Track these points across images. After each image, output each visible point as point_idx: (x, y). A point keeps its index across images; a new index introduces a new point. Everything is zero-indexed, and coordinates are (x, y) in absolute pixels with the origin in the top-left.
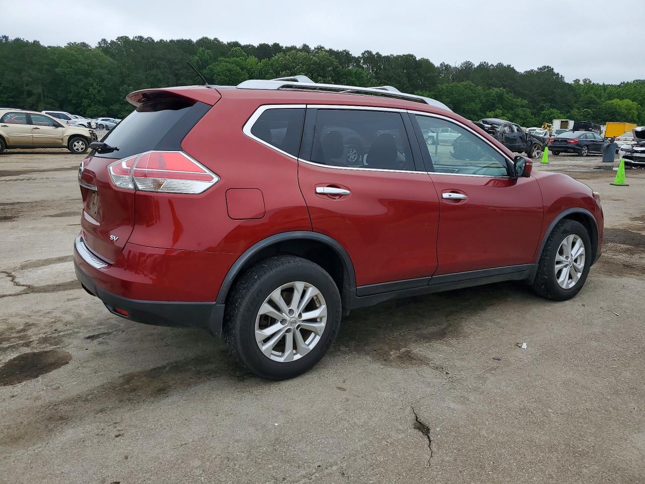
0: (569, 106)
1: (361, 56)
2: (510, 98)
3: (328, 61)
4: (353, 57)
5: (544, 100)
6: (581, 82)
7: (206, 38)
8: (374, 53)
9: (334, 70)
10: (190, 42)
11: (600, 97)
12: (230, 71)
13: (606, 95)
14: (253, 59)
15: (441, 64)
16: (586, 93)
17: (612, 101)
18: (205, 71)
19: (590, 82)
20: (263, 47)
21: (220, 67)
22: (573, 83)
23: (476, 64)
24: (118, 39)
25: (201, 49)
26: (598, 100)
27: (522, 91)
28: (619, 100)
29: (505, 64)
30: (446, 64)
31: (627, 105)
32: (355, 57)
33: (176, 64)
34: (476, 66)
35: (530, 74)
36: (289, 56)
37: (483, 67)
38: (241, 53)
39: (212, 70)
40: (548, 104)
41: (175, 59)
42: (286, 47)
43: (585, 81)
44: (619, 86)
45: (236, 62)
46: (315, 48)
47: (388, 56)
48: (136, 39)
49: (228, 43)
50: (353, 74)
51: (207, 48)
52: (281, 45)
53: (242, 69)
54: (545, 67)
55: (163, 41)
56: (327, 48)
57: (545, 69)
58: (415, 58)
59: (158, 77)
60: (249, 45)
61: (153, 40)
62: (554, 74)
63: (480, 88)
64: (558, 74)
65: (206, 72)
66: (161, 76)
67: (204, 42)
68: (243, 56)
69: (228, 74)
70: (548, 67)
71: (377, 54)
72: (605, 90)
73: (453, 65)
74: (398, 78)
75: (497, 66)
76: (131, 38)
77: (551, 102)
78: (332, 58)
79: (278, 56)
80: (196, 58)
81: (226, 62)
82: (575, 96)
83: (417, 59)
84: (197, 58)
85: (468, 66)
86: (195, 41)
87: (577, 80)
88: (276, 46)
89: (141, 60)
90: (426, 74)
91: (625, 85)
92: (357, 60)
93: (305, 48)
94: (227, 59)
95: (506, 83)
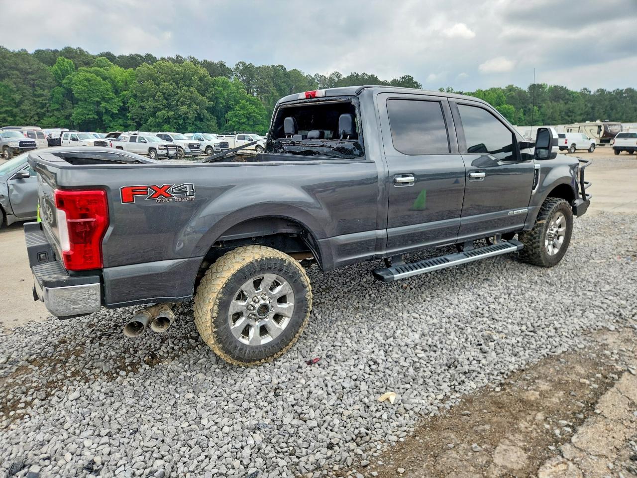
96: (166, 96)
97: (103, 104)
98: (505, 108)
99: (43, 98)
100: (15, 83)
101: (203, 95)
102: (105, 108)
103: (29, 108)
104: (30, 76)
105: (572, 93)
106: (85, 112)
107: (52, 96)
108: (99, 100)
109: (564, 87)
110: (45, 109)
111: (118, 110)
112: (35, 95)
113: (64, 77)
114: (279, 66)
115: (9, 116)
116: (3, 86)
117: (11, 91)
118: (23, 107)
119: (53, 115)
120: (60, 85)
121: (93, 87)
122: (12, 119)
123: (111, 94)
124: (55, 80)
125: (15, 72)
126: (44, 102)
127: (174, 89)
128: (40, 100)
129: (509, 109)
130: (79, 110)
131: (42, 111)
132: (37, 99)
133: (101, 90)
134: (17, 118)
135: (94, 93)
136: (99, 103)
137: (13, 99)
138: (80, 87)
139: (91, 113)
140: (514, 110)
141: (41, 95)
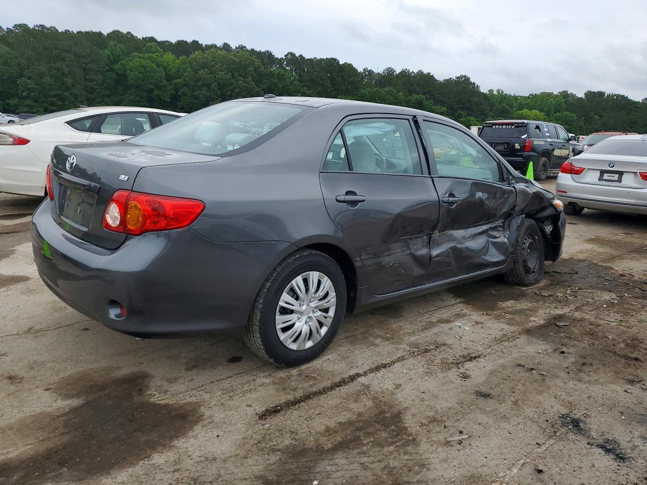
0: (485, 114)
1: (284, 58)
2: (429, 104)
3: (249, 61)
4: (275, 58)
5: (461, 108)
6: (495, 93)
7: (118, 31)
8: (297, 55)
9: (255, 70)
10: (100, 34)
11: (511, 107)
12: (144, 67)
13: (516, 105)
14: (169, 56)
15: (364, 70)
16: (500, 103)
17: (523, 111)
18: (116, 67)
19: (503, 92)
20: (181, 44)
21: (133, 63)
22: (488, 92)
23: (398, 71)
24: (16, 26)
25: (112, 43)
26: (510, 110)
27: (440, 99)
28: (528, 111)
29: (425, 72)
30: (369, 69)
31: (535, 116)
32: (278, 58)
33: (84, 57)
34: (397, 73)
35: (449, 82)
36: (208, 54)
37: (405, 74)
38: (157, 49)
39: (124, 66)
40: (465, 112)
41: (83, 52)
42: (206, 45)
43: (498, 91)
44: (528, 97)
45: (150, 58)
46: (236, 47)
47: (311, 59)
48: (37, 28)
49: (143, 38)
50: (275, 75)
51: (120, 42)
52: (200, 43)
53: (158, 66)
54: (462, 77)
55: (69, 31)
56: (249, 48)
57: (462, 78)
58: (339, 62)
59: (63, 71)
60: (167, 41)
61: (57, 30)
62: (471, 83)
63: (401, 94)
64: (474, 83)
65: (118, 67)
66: (66, 70)
67: (116, 35)
68: (159, 52)
69: (142, 70)
70: (465, 76)
71: (301, 56)
72: (516, 101)
73: (376, 71)
74: (321, 81)
75: (417, 73)
76: (31, 26)
77: (468, 110)
78: (254, 58)
79: (197, 54)
80: (107, 52)
81: (139, 57)
82: (490, 104)
83: (341, 63)
84: (109, 52)
85: (390, 71)
86: (105, 33)
87: (491, 90)
88: (195, 43)
89: (42, 50)
90: (349, 79)
91: (533, 97)
92: (280, 61)
93: (226, 46)
94: (142, 55)
95: (426, 91)
96: (221, 86)
97: (157, 92)
98: (567, 115)
99: (95, 82)
100: (67, 66)
101: (258, 87)
102: (158, 95)
103: (79, 93)
104: (82, 60)
105: (634, 102)
106: (138, 99)
107: (104, 81)
108: (153, 87)
109: (626, 96)
110: (95, 94)
111: (170, 98)
112: (86, 79)
113: (115, 62)
114: (333, 59)
115: (57, 100)
116: (55, 69)
117: (64, 74)
118: (73, 91)
119: (103, 101)
120: (111, 70)
121: (148, 74)
122: (61, 103)
123: (165, 81)
124: (107, 65)
125: (68, 55)
126: (95, 87)
127: (230, 79)
128: (92, 84)
129: (571, 117)
130: (132, 97)
131: (93, 96)
132: (88, 84)
133: (156, 77)
134: (67, 102)
135: (148, 80)
136: (151, 91)
137: (64, 82)
138: (137, 73)
139: (143, 100)
140: (576, 118)
141: (92, 80)
